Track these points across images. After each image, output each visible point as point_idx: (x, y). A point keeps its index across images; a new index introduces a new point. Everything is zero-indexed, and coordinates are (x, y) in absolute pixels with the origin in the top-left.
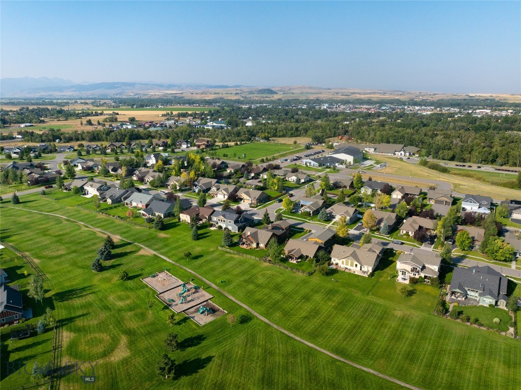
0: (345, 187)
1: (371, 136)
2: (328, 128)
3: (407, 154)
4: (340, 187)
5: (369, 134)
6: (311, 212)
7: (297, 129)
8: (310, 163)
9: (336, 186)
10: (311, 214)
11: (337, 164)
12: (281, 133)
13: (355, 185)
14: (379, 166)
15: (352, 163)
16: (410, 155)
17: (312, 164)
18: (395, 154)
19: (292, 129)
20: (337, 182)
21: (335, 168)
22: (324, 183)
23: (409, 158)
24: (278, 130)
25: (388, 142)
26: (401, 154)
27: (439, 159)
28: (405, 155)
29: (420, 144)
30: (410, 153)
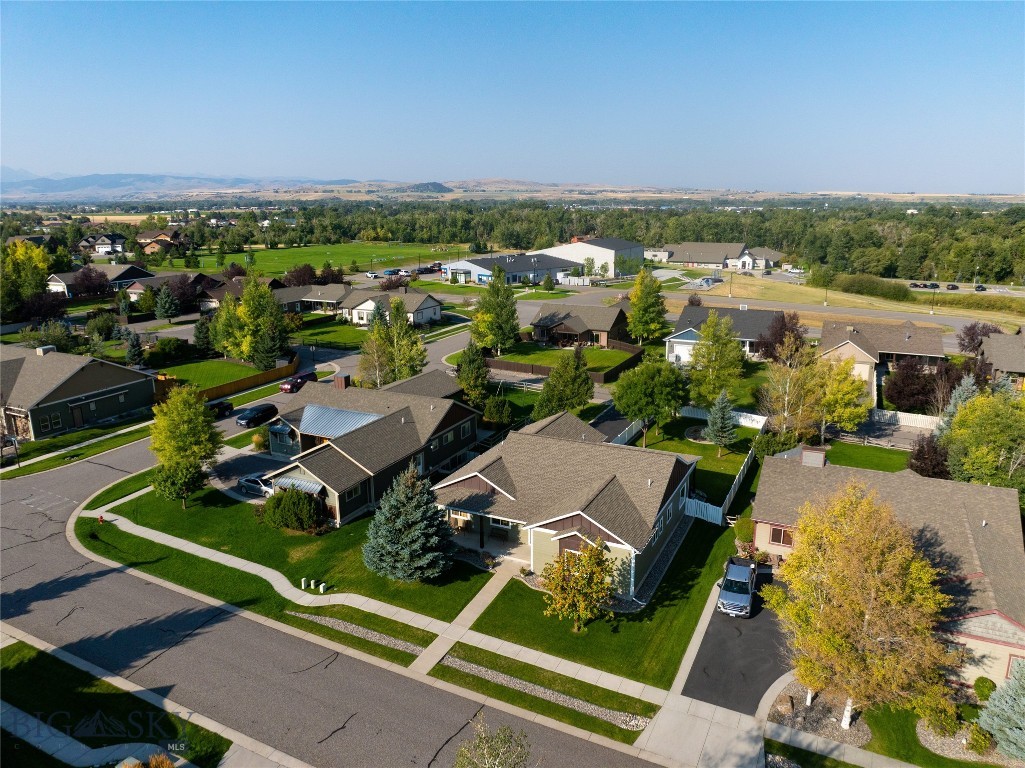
0: (590, 336)
1: (653, 232)
2: (546, 220)
3: (761, 263)
5: (648, 228)
8: (467, 273)
9: (550, 334)
10: (330, 514)
11: (560, 276)
12: (426, 235)
13: (634, 328)
15: (611, 274)
16: (767, 266)
17: (474, 277)
18: (726, 266)
20: (554, 315)
21: (551, 284)
23: (769, 273)
25: (699, 239)
26: (744, 265)
27: (853, 272)
28: (754, 267)
29: (784, 243)
30: (767, 261)
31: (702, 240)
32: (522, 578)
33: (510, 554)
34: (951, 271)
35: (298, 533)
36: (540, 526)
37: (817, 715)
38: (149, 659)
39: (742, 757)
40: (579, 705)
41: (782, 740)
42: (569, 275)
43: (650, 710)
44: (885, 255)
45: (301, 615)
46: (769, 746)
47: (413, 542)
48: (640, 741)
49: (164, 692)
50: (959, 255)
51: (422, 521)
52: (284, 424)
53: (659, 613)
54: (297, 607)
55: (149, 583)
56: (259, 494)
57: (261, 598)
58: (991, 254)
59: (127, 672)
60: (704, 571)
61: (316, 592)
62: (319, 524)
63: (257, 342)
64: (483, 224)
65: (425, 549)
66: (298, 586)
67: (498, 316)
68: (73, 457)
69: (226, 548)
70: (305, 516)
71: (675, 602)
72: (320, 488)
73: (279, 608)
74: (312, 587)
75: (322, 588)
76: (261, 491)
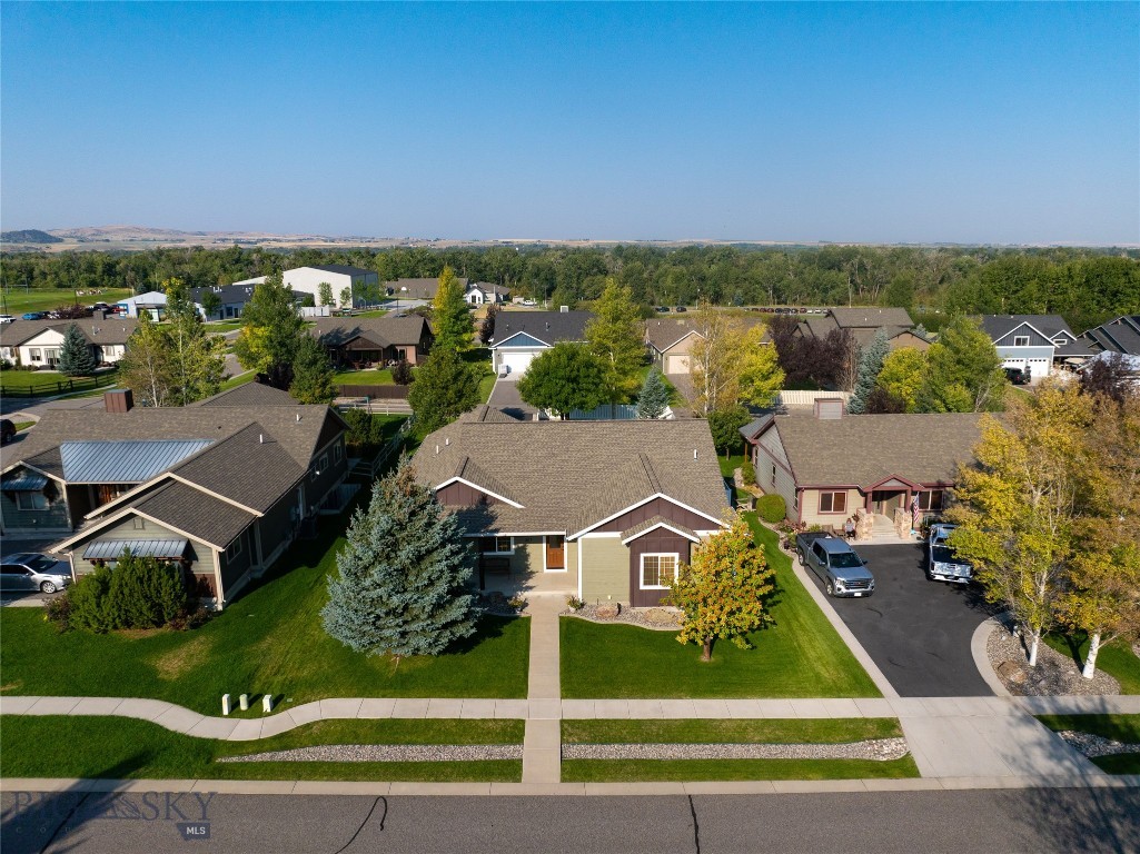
0: (395, 352)
3: (492, 296)
4: (365, 359)
6: (210, 562)
9: (340, 354)
10: (203, 588)
16: (498, 300)
20: (338, 331)
25: (415, 275)
27: (585, 300)
28: (484, 301)
29: (506, 277)
30: (497, 295)
31: (419, 277)
33: (530, 588)
35: (152, 633)
36: (592, 531)
39: (1041, 745)
41: (1051, 712)
43: (889, 728)
45: (255, 758)
46: (1048, 723)
47: (431, 583)
48: (924, 768)
51: (443, 545)
52: (29, 471)
54: (238, 747)
56: (30, 589)
57: (152, 751)
61: (255, 711)
62: (190, 608)
64: (133, 269)
66: (217, 712)
67: (279, 327)
69: (9, 686)
70: (166, 598)
72: (182, 546)
73: (203, 757)
74: (244, 706)
75: (266, 703)
76: (33, 583)
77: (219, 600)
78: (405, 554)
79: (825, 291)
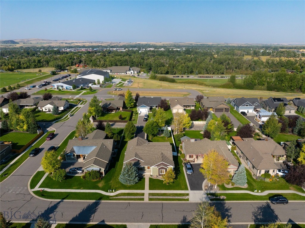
0: (118, 109)
3: (136, 72)
4: (112, 110)
6: (103, 170)
7: (39, 61)
8: (62, 87)
10: (101, 174)
11: (90, 85)
12: (25, 66)
13: (128, 105)
14: (126, 82)
16: (137, 73)
17: (65, 87)
18: (127, 73)
19: (34, 61)
20: (106, 104)
21: (91, 89)
22: (93, 108)
23: (139, 75)
24: (21, 63)
26: (131, 73)
27: (159, 74)
28: (134, 73)
31: (117, 66)
32: (151, 177)
33: (145, 173)
34: (180, 72)
35: (96, 180)
36: (154, 166)
37: (211, 187)
38: (93, 217)
39: (205, 197)
40: (176, 197)
41: (208, 193)
42: (93, 84)
43: (188, 195)
44: (165, 69)
45: (114, 198)
46: (207, 194)
47: (133, 176)
48: (190, 199)
49: (103, 221)
50: (182, 68)
51: (134, 171)
52: (71, 153)
53: (178, 177)
54: (112, 196)
55: (73, 202)
57: (102, 197)
58: (188, 67)
59: (91, 221)
60: (180, 166)
61: (112, 192)
62: (101, 176)
63: (28, 126)
65: (136, 177)
66: (108, 192)
68: (5, 175)
69: (81, 188)
70: (98, 176)
71: (179, 174)
72: (99, 169)
73: (108, 198)
74: (111, 191)
75: (114, 190)
76: (77, 172)
77: (104, 175)
78: (130, 173)
79: (219, 71)
